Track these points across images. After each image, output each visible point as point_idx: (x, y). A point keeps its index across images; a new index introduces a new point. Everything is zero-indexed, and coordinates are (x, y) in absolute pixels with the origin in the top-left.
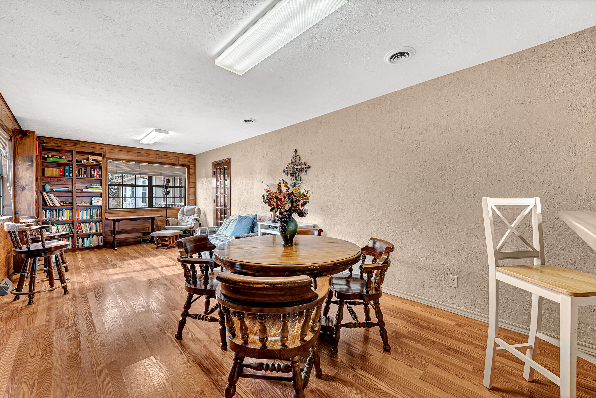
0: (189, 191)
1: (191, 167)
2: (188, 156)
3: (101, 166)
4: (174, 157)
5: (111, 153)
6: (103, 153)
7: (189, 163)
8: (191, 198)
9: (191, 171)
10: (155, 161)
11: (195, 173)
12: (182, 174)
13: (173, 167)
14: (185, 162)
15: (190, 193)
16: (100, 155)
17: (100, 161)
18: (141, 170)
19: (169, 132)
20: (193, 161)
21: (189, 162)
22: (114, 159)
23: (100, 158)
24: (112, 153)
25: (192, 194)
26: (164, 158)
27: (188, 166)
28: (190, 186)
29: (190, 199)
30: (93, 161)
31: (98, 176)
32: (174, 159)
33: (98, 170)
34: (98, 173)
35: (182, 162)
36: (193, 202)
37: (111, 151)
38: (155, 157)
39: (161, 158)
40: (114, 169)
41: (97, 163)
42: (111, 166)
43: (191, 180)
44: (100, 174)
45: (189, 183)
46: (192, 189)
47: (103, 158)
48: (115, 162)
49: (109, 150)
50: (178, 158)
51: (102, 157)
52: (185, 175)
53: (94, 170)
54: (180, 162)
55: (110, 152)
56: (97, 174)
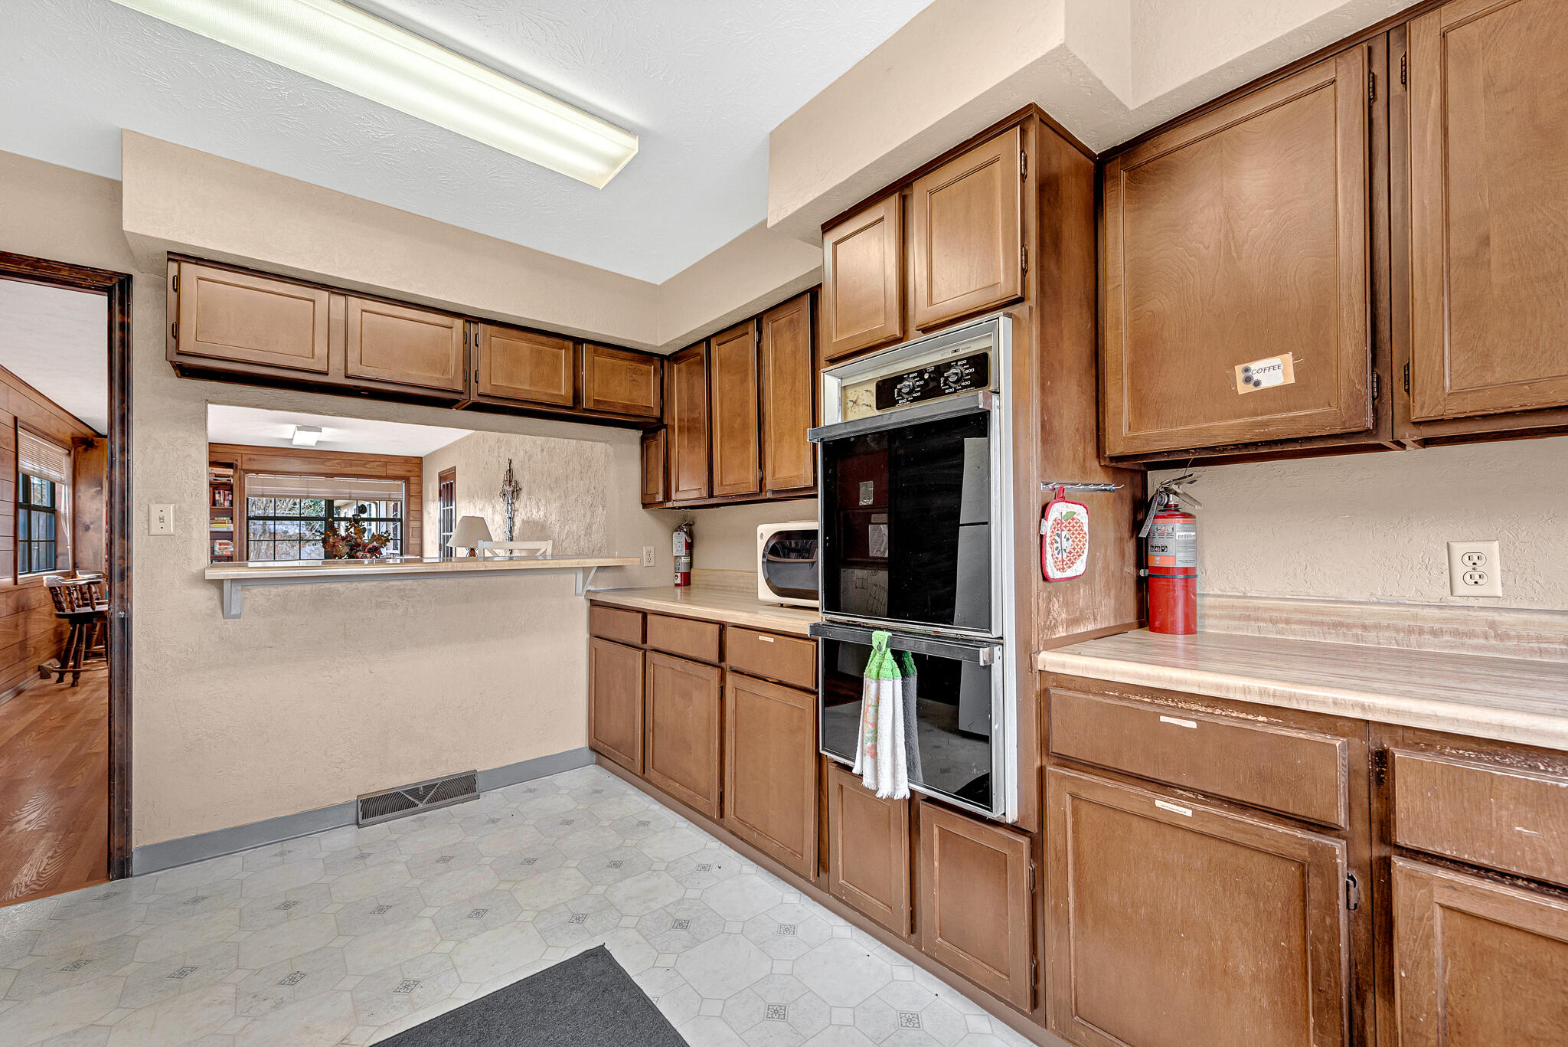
0: (408, 528)
1: (413, 480)
2: (407, 460)
3: (232, 486)
4: (377, 463)
5: (253, 462)
6: (235, 462)
7: (408, 474)
8: (413, 541)
9: (414, 488)
10: (339, 472)
11: (421, 492)
12: (395, 494)
13: (377, 481)
14: (399, 471)
15: (411, 531)
16: (229, 465)
17: (228, 476)
18: (310, 489)
19: (323, 429)
20: (417, 470)
21: (410, 471)
22: (258, 472)
23: (230, 472)
24: (254, 460)
25: (417, 533)
26: (357, 465)
27: (406, 479)
28: (411, 518)
29: (411, 542)
30: (216, 476)
31: (227, 504)
32: (378, 466)
33: (227, 492)
34: (227, 498)
35: (393, 472)
36: (417, 549)
37: (253, 457)
38: (338, 464)
39: (351, 466)
40: (258, 489)
41: (224, 480)
42: (253, 484)
43: (413, 507)
44: (230, 499)
45: (408, 513)
46: (414, 524)
47: (235, 472)
48: (261, 476)
49: (249, 456)
50: (386, 464)
51: (232, 470)
52: (400, 497)
53: (219, 493)
54: (390, 472)
55: (250, 460)
56: (224, 500)
